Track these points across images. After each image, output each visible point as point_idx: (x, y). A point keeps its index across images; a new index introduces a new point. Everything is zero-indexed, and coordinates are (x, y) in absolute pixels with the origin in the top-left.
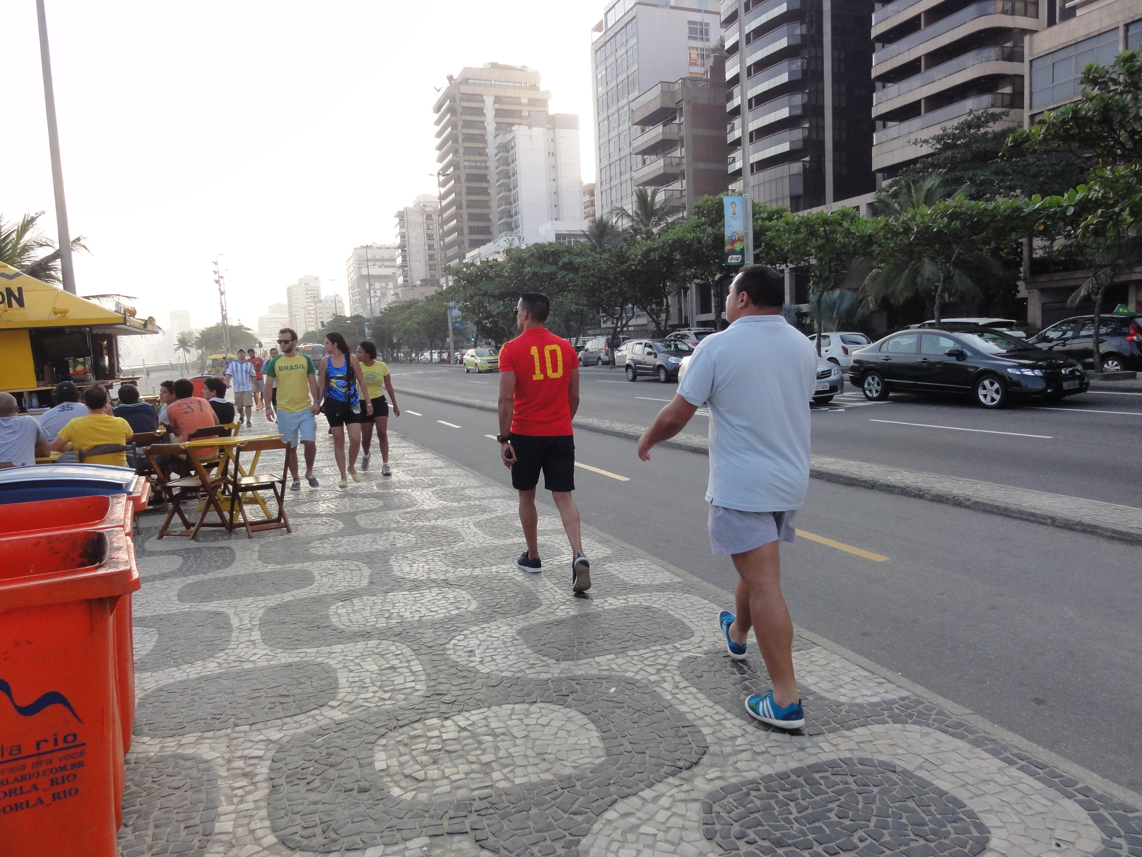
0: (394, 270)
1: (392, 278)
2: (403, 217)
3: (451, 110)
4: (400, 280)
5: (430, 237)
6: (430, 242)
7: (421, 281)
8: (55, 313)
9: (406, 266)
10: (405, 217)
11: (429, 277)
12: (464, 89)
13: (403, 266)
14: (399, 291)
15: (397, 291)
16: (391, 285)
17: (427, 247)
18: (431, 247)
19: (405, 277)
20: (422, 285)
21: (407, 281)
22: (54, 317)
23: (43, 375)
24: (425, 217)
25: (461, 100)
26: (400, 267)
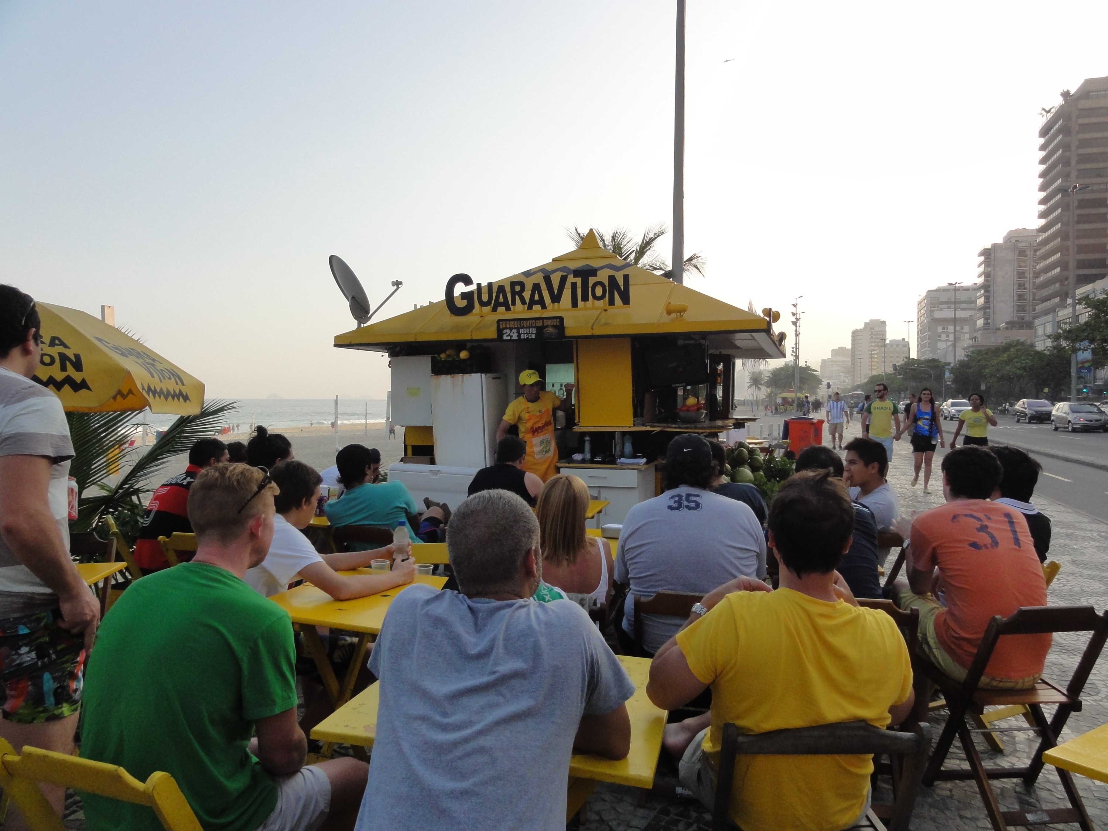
0: (972, 312)
1: (970, 321)
2: (990, 255)
3: (1065, 130)
4: (980, 323)
5: (1021, 275)
6: (1021, 281)
7: (1007, 323)
8: (669, 313)
9: (989, 308)
10: (993, 255)
11: (1015, 319)
12: (1083, 104)
13: (985, 308)
14: (978, 334)
15: (975, 334)
16: (966, 329)
17: (1016, 286)
18: (1021, 286)
19: (986, 319)
20: (1007, 328)
21: (988, 324)
22: (666, 319)
23: (642, 407)
24: (1017, 253)
25: (1078, 117)
26: (981, 309)
